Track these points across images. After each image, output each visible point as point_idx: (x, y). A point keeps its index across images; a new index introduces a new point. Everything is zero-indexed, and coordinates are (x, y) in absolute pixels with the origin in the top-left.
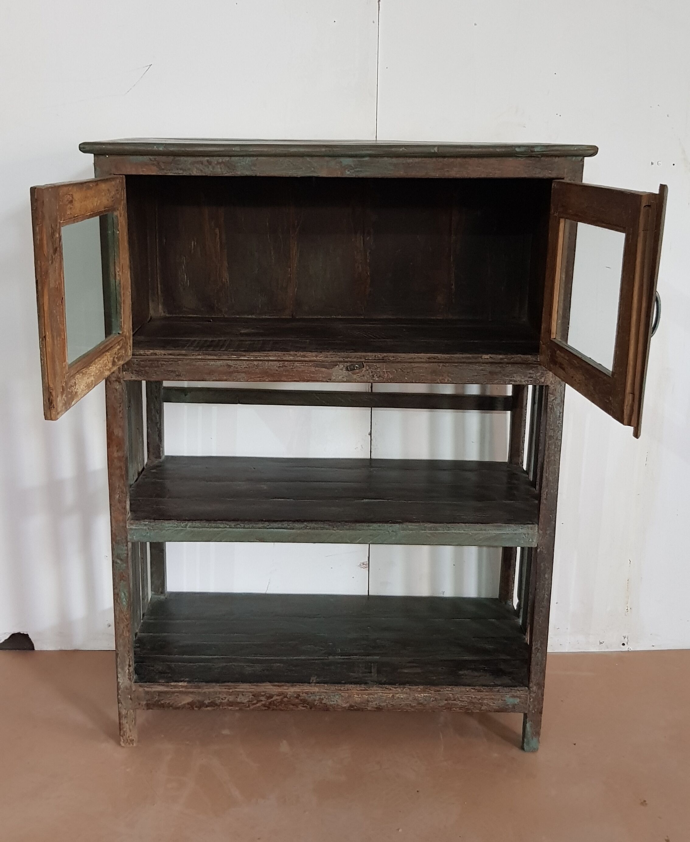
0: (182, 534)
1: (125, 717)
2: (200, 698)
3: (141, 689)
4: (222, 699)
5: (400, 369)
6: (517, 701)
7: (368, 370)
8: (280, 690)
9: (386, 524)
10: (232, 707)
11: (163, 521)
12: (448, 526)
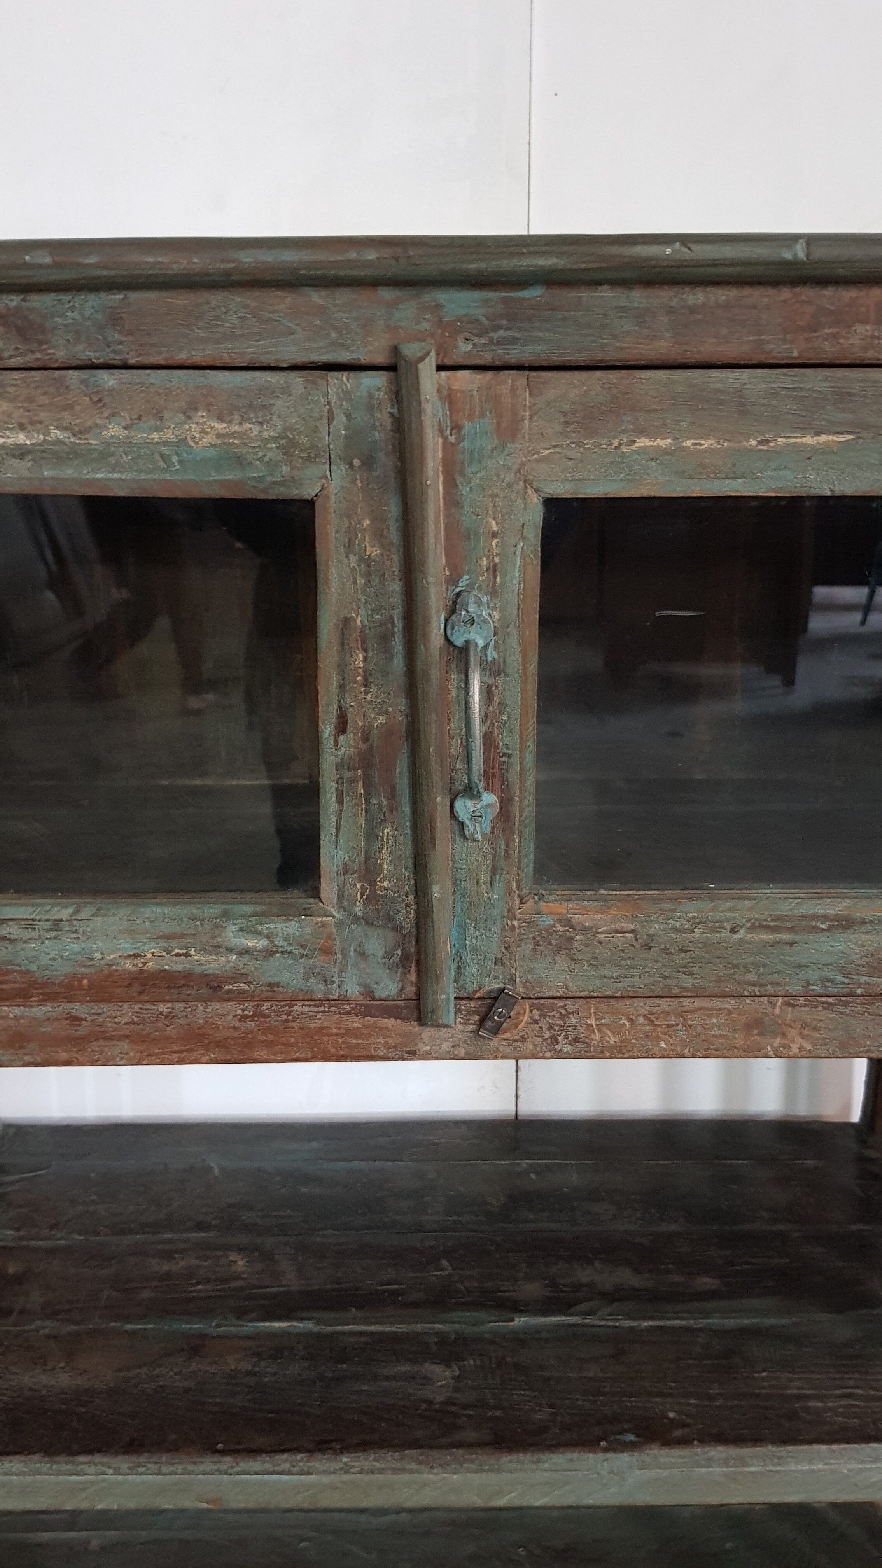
5: (645, 1016)
7: (536, 1022)
9: (591, 1455)
12: (779, 1454)
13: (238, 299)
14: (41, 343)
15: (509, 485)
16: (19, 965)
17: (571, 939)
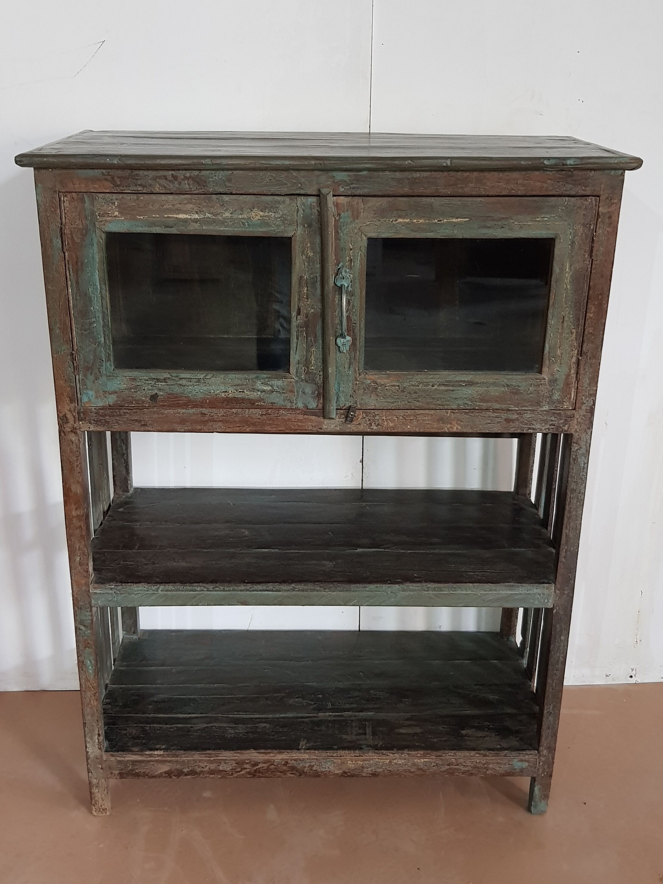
0: (153, 597)
1: (96, 787)
2: (178, 767)
3: (113, 759)
4: (203, 768)
5: (402, 416)
6: (525, 765)
7: (364, 418)
8: (266, 757)
9: (384, 585)
10: (214, 776)
11: (132, 584)
12: (454, 586)
13: (269, 173)
14: (204, 186)
15: (356, 233)
16: (185, 394)
17: (377, 388)
